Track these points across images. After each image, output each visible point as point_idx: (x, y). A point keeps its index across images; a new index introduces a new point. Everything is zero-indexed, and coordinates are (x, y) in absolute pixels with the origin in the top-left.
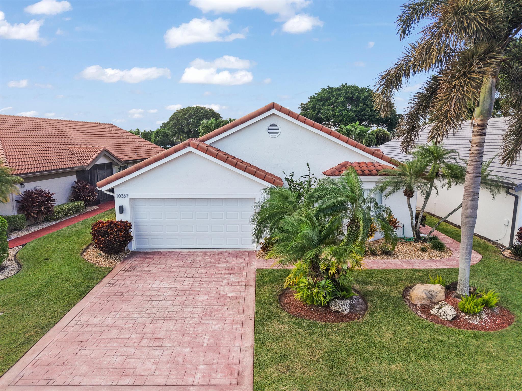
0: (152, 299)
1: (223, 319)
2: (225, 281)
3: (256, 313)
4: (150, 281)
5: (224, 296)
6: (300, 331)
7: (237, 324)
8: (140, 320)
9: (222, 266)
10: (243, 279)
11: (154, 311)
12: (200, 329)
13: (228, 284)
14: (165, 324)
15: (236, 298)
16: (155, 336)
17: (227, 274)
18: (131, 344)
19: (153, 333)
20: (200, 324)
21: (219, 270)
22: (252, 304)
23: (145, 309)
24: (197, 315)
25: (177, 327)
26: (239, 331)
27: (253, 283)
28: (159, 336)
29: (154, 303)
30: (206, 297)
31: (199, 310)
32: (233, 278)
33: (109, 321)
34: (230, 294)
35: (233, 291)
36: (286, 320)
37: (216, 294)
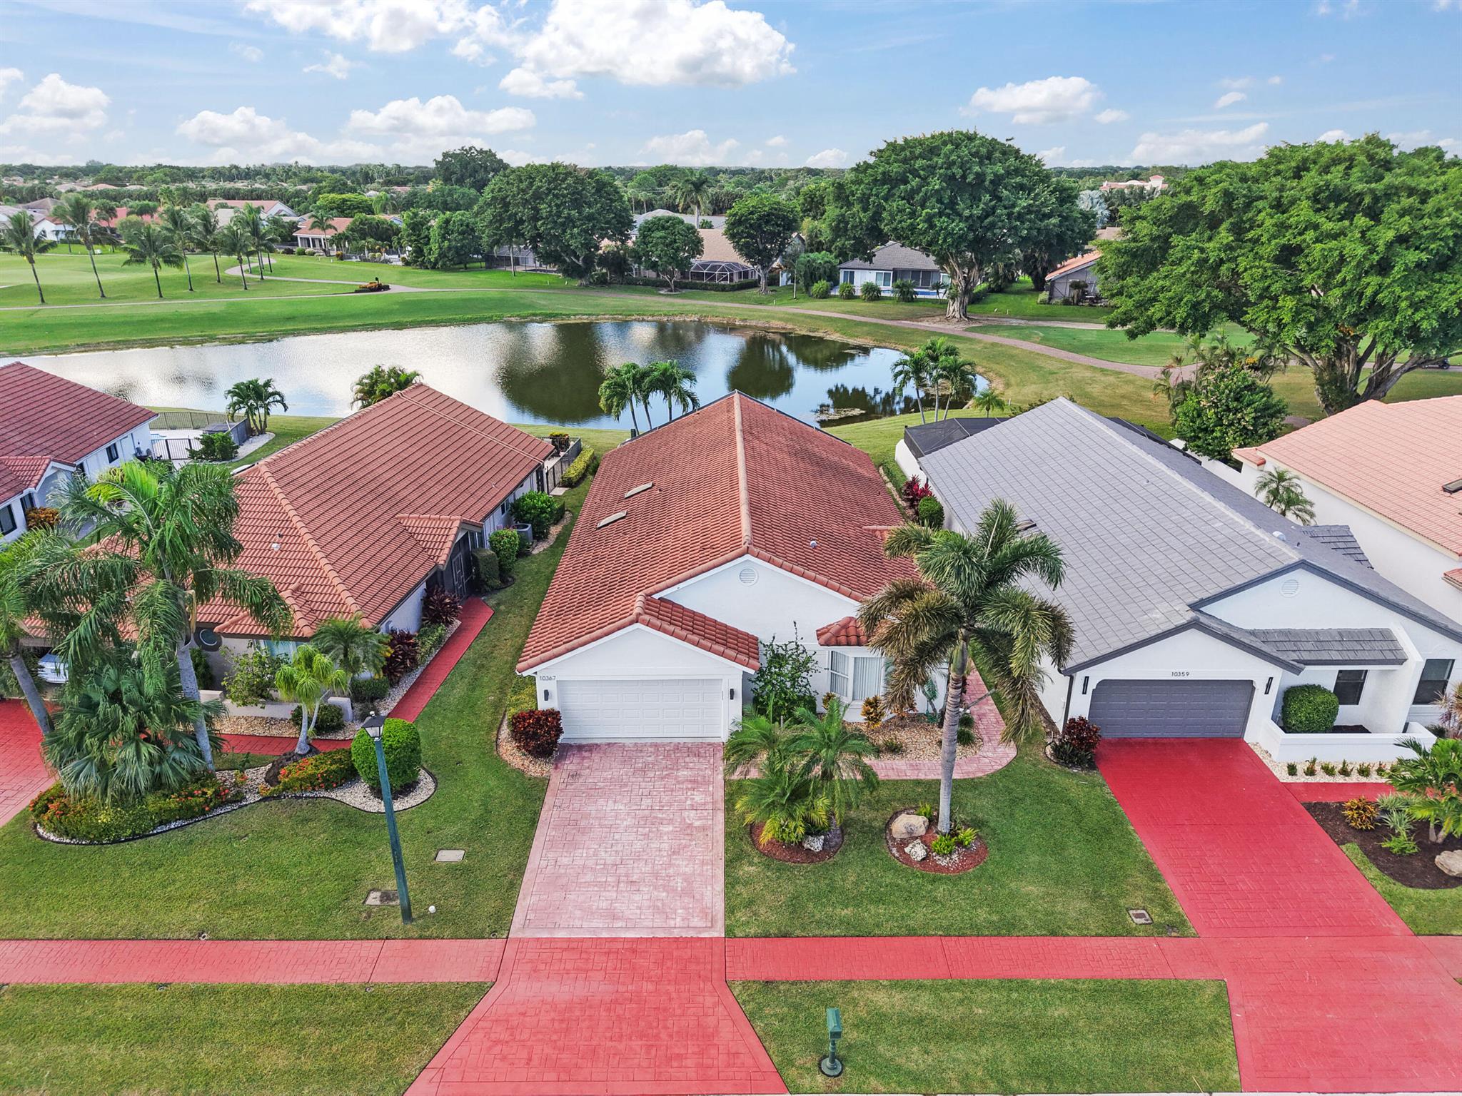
0: (613, 830)
1: (692, 858)
2: (689, 802)
3: (726, 851)
4: (601, 801)
5: (690, 826)
6: (769, 874)
7: (707, 864)
8: (610, 860)
9: (683, 774)
10: (709, 799)
11: (619, 847)
12: (671, 871)
13: (693, 808)
14: (636, 865)
15: (704, 828)
16: (630, 879)
17: (689, 789)
18: (610, 888)
19: (627, 875)
20: (671, 865)
21: (679, 783)
22: (721, 838)
23: (609, 846)
24: (665, 854)
25: (648, 868)
26: (709, 873)
27: (721, 805)
28: (634, 879)
29: (617, 836)
30: (671, 828)
31: (665, 846)
32: (699, 798)
33: (579, 862)
34: (697, 824)
35: (700, 819)
36: (756, 860)
37: (680, 823)
